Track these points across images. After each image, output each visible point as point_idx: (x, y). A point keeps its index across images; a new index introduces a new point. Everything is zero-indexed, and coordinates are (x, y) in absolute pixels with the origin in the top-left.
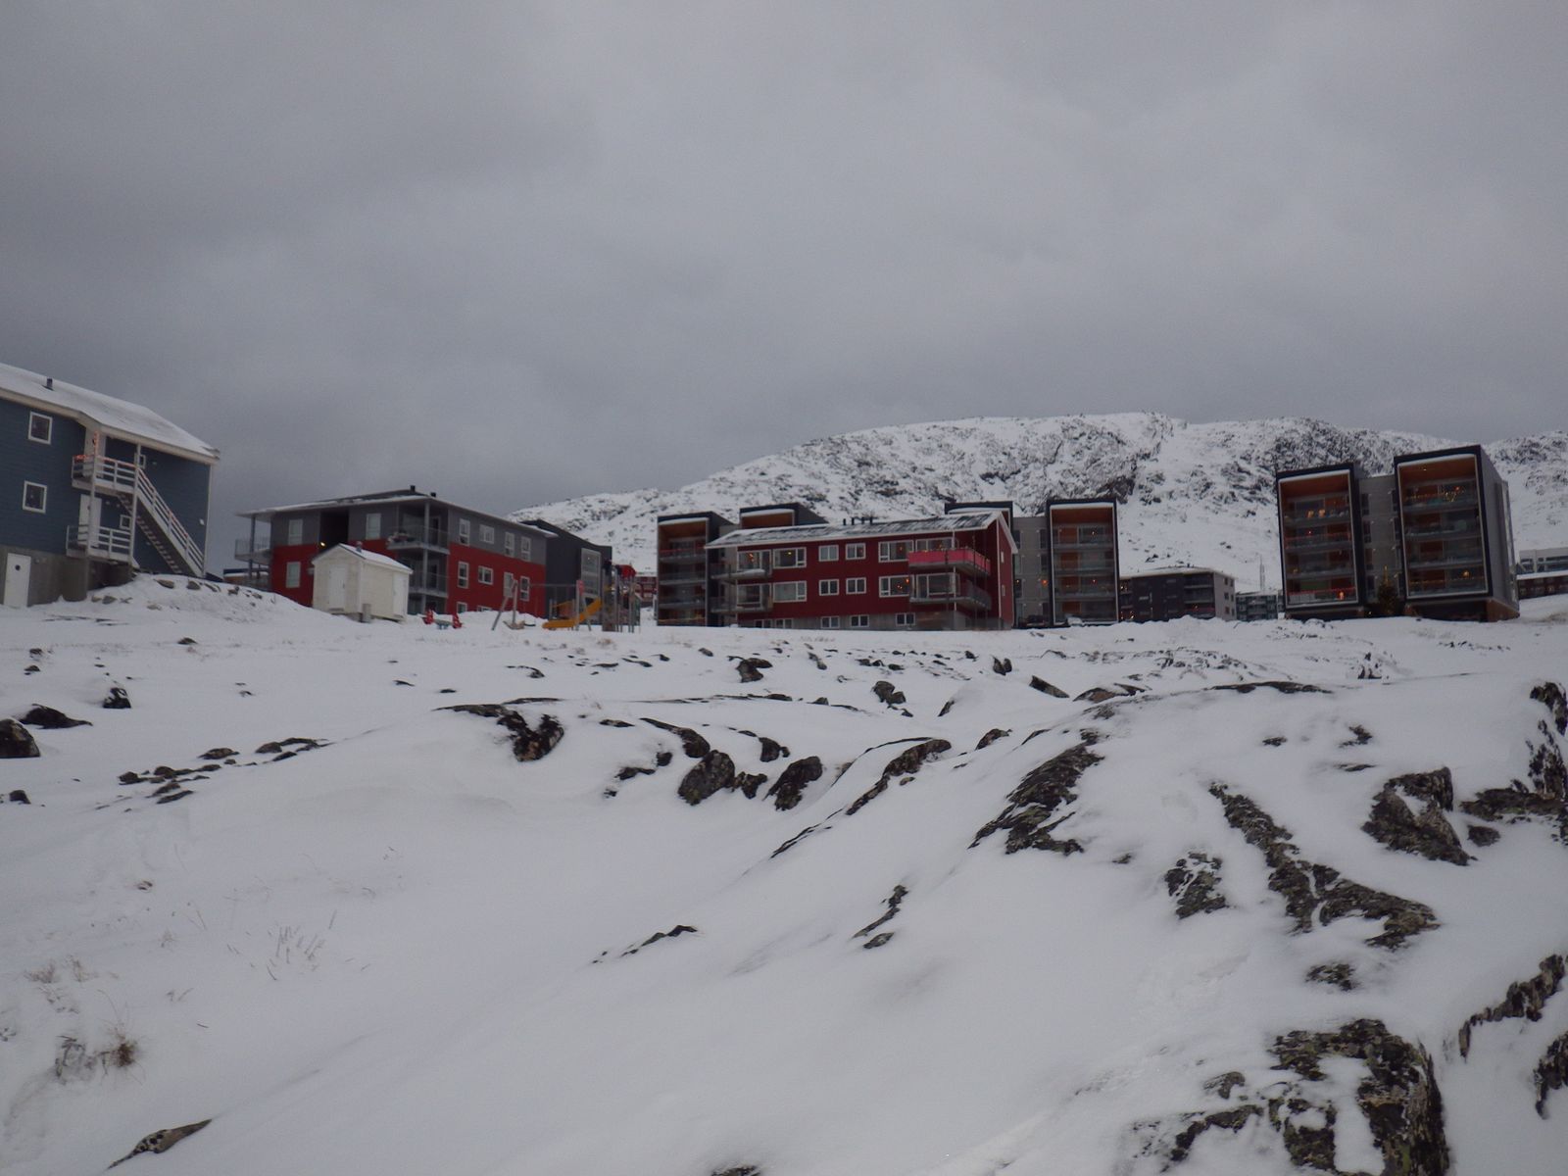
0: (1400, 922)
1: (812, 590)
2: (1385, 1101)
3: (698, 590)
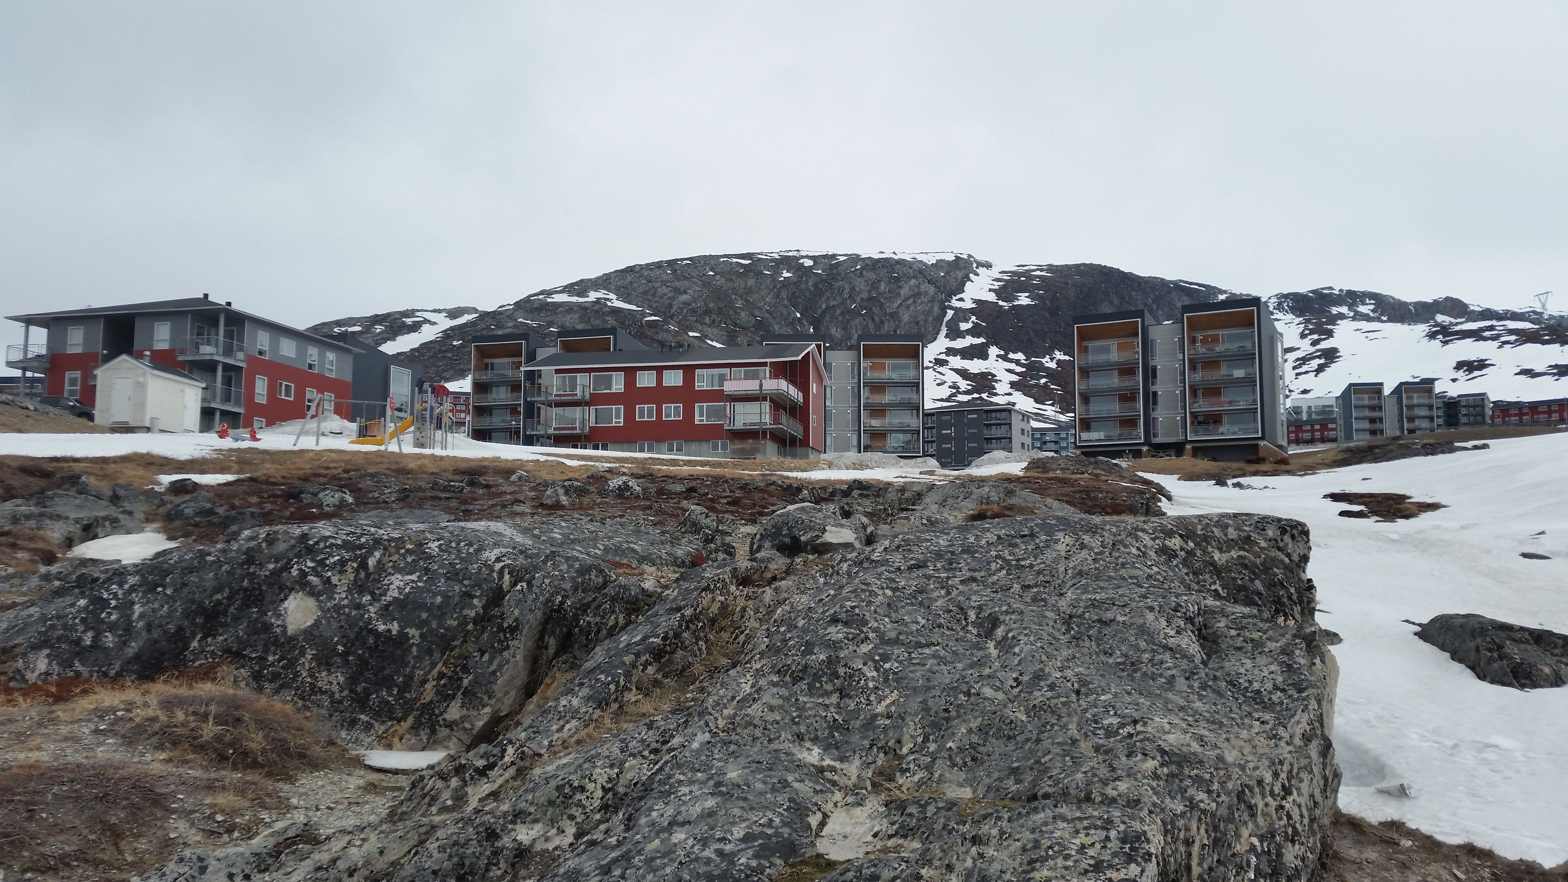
0: (1149, 729)
1: (629, 415)
2: (1123, 876)
3: (514, 410)
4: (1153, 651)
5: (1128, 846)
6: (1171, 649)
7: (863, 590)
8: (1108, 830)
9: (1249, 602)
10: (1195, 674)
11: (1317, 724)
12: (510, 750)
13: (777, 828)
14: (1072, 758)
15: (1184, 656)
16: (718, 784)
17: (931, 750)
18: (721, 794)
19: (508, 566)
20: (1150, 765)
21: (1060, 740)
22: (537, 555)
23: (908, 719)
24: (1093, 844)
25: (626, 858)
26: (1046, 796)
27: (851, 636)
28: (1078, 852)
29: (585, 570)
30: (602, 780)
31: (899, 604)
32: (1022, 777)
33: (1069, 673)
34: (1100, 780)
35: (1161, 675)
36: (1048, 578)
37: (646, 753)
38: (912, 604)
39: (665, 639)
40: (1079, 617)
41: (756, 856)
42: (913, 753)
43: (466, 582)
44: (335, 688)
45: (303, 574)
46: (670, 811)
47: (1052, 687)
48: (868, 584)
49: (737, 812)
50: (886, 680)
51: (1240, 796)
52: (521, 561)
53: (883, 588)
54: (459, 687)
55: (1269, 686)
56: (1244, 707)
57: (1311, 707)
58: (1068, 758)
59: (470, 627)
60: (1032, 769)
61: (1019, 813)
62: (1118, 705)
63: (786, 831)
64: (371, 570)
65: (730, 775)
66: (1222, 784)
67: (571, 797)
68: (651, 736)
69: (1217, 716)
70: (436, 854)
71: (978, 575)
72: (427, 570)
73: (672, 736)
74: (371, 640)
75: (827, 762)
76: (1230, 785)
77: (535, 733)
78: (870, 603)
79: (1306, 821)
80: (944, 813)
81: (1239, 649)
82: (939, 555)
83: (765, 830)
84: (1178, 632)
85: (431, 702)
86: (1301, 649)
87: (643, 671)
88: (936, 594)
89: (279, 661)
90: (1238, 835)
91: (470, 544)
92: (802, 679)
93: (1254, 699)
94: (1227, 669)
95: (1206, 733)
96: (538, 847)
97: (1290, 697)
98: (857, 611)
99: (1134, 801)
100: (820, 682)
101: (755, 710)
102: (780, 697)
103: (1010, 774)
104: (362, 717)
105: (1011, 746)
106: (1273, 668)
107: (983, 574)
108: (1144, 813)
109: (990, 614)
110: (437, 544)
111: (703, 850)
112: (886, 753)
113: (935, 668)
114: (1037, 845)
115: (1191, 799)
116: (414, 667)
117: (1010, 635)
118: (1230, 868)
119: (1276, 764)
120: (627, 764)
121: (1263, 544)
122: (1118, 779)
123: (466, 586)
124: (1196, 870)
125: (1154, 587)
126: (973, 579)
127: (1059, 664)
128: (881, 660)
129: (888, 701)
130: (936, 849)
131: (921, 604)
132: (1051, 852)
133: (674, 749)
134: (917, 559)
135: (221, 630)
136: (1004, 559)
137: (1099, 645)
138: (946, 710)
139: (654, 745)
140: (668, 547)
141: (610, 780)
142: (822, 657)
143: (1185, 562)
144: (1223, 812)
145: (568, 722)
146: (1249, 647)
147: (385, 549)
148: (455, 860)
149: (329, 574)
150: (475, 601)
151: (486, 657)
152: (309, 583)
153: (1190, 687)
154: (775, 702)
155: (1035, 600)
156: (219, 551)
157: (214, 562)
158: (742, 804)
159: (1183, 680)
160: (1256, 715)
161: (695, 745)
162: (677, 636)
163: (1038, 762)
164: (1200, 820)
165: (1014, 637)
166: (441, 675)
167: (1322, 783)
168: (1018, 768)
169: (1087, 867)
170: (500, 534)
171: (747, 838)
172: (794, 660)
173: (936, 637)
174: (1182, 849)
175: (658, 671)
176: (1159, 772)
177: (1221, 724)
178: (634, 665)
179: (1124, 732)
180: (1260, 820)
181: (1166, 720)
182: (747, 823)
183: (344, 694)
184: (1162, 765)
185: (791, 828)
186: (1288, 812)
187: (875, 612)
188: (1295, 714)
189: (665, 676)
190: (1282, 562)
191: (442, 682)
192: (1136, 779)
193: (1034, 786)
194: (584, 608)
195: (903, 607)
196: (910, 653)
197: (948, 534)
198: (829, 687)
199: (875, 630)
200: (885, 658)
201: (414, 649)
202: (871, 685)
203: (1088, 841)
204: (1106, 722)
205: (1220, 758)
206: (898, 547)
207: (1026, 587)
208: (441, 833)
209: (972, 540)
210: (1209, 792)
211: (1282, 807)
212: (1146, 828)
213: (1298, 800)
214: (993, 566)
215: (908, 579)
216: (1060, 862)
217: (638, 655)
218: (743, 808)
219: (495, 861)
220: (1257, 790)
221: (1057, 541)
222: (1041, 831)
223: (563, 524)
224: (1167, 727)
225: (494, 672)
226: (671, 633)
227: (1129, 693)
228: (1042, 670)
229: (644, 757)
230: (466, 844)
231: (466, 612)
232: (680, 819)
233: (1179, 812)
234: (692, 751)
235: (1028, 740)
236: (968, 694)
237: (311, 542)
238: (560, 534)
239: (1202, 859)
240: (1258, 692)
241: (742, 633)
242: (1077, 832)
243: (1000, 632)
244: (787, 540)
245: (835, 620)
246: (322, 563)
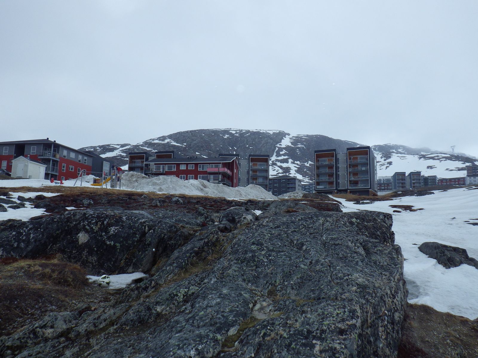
0: (353, 277)
2: (351, 323)
4: (351, 253)
5: (351, 314)
6: (356, 253)
7: (262, 234)
8: (345, 309)
9: (376, 238)
10: (364, 260)
11: (401, 276)
12: (153, 283)
13: (240, 308)
14: (330, 286)
15: (361, 255)
16: (220, 294)
17: (286, 284)
18: (222, 297)
19: (147, 225)
20: (354, 288)
21: (326, 281)
22: (156, 222)
23: (278, 275)
24: (340, 313)
25: (193, 317)
26: (323, 298)
27: (259, 249)
28: (336, 315)
29: (171, 226)
30: (183, 293)
31: (273, 239)
32: (315, 292)
33: (327, 260)
34: (340, 293)
35: (354, 261)
36: (317, 231)
37: (196, 284)
38: (276, 239)
39: (199, 249)
40: (328, 243)
41: (234, 317)
42: (280, 285)
43: (134, 230)
44: (94, 262)
45: (84, 226)
46: (206, 302)
47: (322, 264)
48: (263, 232)
49: (227, 303)
50: (270, 262)
51: (381, 298)
52: (151, 223)
53: (267, 234)
54: (132, 262)
55: (386, 263)
56: (379, 270)
57: (399, 271)
58: (329, 287)
59: (135, 243)
60: (318, 290)
61: (316, 303)
62: (342, 270)
63: (243, 309)
64: (105, 225)
65: (224, 292)
66: (376, 294)
67: (173, 298)
68: (197, 279)
69: (372, 273)
70: (132, 315)
71: (296, 230)
72: (122, 225)
73: (204, 279)
74: (105, 247)
75: (253, 288)
76: (378, 294)
77: (160, 277)
78: (264, 238)
79: (400, 306)
80: (292, 304)
81: (376, 253)
82: (284, 224)
83: (236, 309)
84: (358, 248)
85: (123, 266)
86: (394, 253)
87: (192, 259)
88: (284, 236)
89: (76, 252)
90: (381, 310)
91: (135, 218)
92: (244, 262)
93: (381, 268)
94: (372, 259)
95: (369, 278)
96: (163, 313)
97: (393, 267)
98: (260, 241)
99: (351, 299)
100: (250, 263)
101: (230, 271)
102: (238, 267)
103: (311, 291)
104: (102, 271)
105: (310, 283)
106: (386, 258)
107: (298, 229)
108: (354, 303)
109: (301, 242)
110: (125, 217)
111: (218, 315)
112: (271, 285)
113: (285, 259)
114: (323, 313)
115: (367, 299)
116: (118, 256)
117: (308, 248)
118: (379, 320)
119: (391, 288)
120: (191, 288)
121: (379, 221)
122: (345, 293)
123: (134, 231)
124: (369, 321)
125: (349, 234)
126: (295, 231)
127: (323, 258)
128: (268, 256)
129: (271, 269)
130: (291, 315)
131: (279, 239)
132: (328, 316)
133: (205, 283)
134: (277, 225)
135: (58, 243)
136: (304, 225)
137: (334, 252)
138: (290, 272)
139: (199, 282)
140: (195, 220)
141: (185, 292)
142: (250, 255)
143: (357, 226)
144: (376, 303)
145: (170, 274)
146: (378, 252)
147: (109, 218)
148: (138, 316)
149: (92, 226)
150: (137, 235)
151: (140, 253)
152: (86, 229)
153: (363, 264)
154: (236, 269)
155: (314, 237)
156: (58, 218)
157: (57, 221)
158: (228, 301)
159: (360, 262)
160: (383, 273)
161: (212, 282)
162: (203, 248)
163: (320, 288)
164: (370, 305)
165: (309, 249)
166: (126, 258)
167: (403, 294)
168: (313, 290)
169: (340, 320)
170: (143, 215)
171: (231, 311)
172: (241, 256)
173: (285, 249)
174: (365, 314)
175: (197, 259)
176: (357, 291)
177: (373, 276)
178: (190, 257)
179: (345, 278)
180: (387, 305)
181: (357, 275)
182: (231, 306)
183: (96, 263)
184: (358, 288)
185: (244, 308)
186: (395, 303)
187: (266, 241)
188: (395, 273)
189: (199, 260)
190: (385, 226)
191: (127, 261)
192: (351, 293)
193: (319, 295)
194: (170, 238)
195: (274, 240)
196: (277, 254)
197: (286, 217)
198: (252, 264)
199: (266, 247)
200: (270, 256)
201: (118, 250)
202: (266, 264)
203: (339, 312)
204: (339, 275)
205: (374, 286)
206: (271, 221)
207: (311, 234)
208: (133, 308)
209: (294, 219)
210: (372, 297)
211: (393, 301)
212: (356, 308)
213: (397, 299)
214: (301, 227)
215: (275, 231)
216: (331, 318)
217: (191, 254)
218: (229, 302)
219: (150, 317)
220: (386, 296)
221: (319, 219)
222: (324, 309)
223: (162, 212)
224: (358, 277)
225: (143, 258)
226: (201, 247)
227: (345, 266)
228: (319, 259)
229: (196, 286)
230: (141, 311)
231: (134, 239)
232: (209, 305)
233: (364, 303)
234: (211, 284)
235: (316, 281)
236: (296, 267)
237: (87, 216)
238: (162, 215)
239: (371, 318)
240: (382, 266)
241: (223, 247)
242: (335, 309)
243: (304, 247)
244: (231, 218)
245: (253, 244)
246: (90, 222)
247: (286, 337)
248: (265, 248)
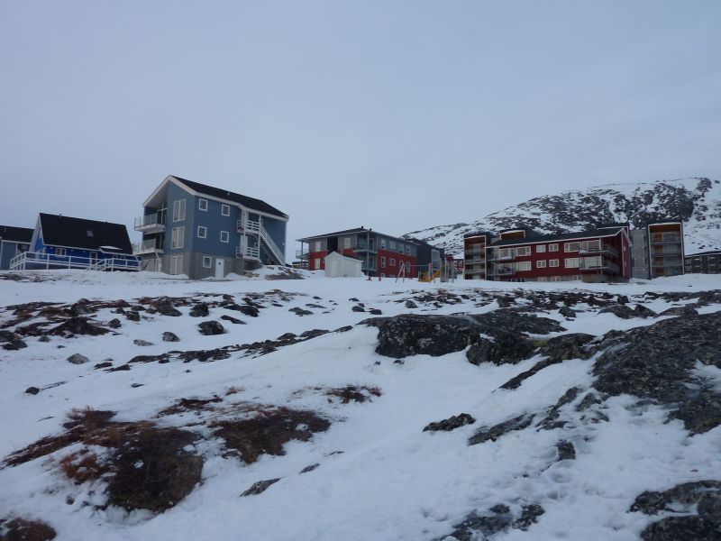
1: (534, 265)
3: (482, 266)
19: (470, 335)
22: (483, 330)
27: (636, 373)
31: (664, 357)
43: (452, 342)
52: (475, 333)
53: (654, 348)
64: (413, 336)
71: (710, 341)
72: (435, 336)
78: (647, 356)
82: (687, 331)
91: (454, 325)
98: (640, 360)
110: (439, 325)
123: (452, 344)
126: (707, 344)
147: (419, 327)
149: (397, 337)
152: (389, 341)
170: (468, 321)
187: (650, 360)
195: (666, 358)
199: (649, 370)
200: (656, 385)
215: (669, 343)
236: (703, 405)
237: (389, 324)
245: (627, 365)
246: (394, 333)
247: (664, 528)
248: (648, 373)
